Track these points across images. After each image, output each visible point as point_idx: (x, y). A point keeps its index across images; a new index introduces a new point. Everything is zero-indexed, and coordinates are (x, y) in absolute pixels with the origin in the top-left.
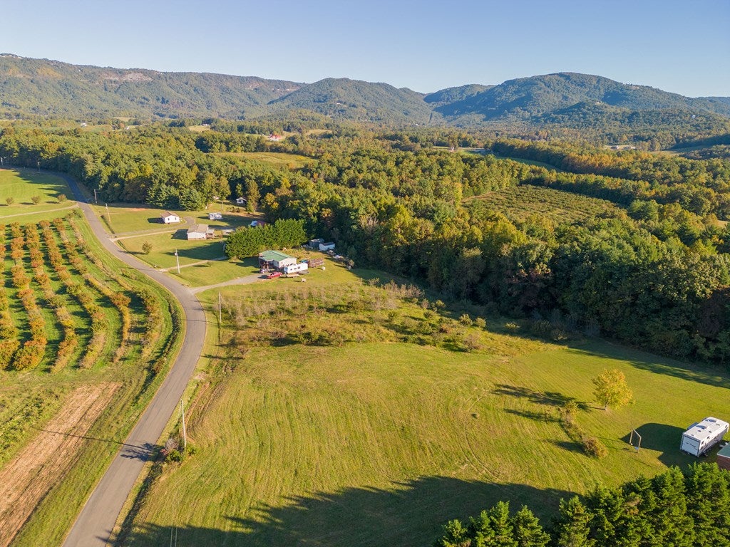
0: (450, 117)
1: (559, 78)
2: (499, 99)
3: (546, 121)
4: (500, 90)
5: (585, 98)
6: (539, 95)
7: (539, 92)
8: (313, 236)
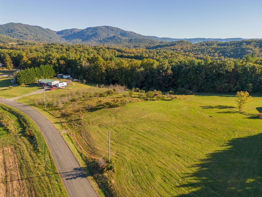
0: (68, 40)
1: (105, 28)
2: (86, 34)
3: (104, 42)
4: (86, 31)
5: (114, 35)
6: (100, 33)
7: (99, 32)
8: (58, 73)
